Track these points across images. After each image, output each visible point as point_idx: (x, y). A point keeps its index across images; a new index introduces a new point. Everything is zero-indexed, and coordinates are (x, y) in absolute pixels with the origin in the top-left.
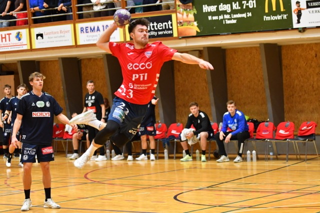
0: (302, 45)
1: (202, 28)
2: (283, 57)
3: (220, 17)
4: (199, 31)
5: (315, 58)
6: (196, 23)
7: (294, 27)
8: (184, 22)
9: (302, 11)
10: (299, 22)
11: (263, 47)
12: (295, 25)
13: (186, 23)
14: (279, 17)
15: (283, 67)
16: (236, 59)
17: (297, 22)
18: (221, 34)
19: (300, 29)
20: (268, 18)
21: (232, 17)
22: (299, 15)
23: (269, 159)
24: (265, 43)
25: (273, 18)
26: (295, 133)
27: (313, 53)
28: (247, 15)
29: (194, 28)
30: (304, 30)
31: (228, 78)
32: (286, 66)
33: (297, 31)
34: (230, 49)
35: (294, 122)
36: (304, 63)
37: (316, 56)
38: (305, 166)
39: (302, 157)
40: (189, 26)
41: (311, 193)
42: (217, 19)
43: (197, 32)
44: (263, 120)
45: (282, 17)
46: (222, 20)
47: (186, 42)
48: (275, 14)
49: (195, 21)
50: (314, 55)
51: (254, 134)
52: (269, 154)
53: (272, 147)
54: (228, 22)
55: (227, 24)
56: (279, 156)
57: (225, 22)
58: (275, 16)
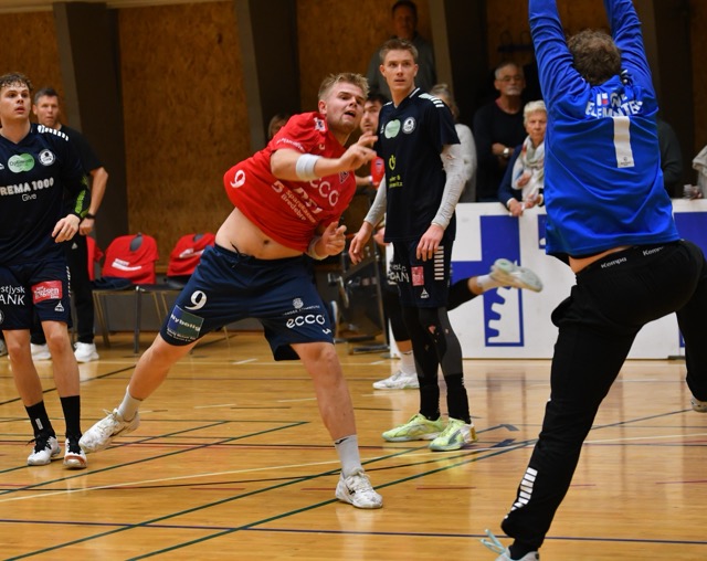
0: (179, 8)
2: (122, 45)
5: (217, 47)
11: (63, 14)
15: (124, 74)
26: (160, 269)
27: (212, 32)
32: (133, 71)
35: (156, 237)
37: (220, 41)
38: (189, 366)
41: (206, 445)
50: (214, 36)
56: (111, 338)
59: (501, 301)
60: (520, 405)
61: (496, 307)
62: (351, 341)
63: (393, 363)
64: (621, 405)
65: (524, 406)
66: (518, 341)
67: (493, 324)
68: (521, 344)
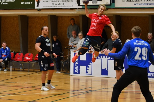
0: (39, 17)
2: (29, 22)
5: (44, 24)
7: (36, 8)
10: (38, 6)
11: (20, 17)
12: (36, 7)
16: (6, 22)
17: (37, 6)
19: (38, 9)
20: (23, 3)
21: (6, 1)
23: (20, 71)
24: (21, 15)
26: (33, 59)
27: (44, 21)
28: (13, 1)
30: (40, 10)
31: (1, 31)
32: (30, 27)
34: (3, 17)
35: (32, 54)
37: (45, 23)
38: (37, 75)
39: (36, 70)
44: (18, 52)
45: (30, 3)
50: (44, 22)
51: (14, 58)
52: (20, 68)
53: (22, 65)
54: (4, 4)
56: (24, 70)
57: (2, 3)
58: (26, 2)
59: (89, 67)
60: (91, 84)
61: (88, 68)
62: (64, 72)
63: (71, 76)
64: (107, 85)
65: (92, 84)
66: (91, 74)
67: (87, 71)
68: (92, 74)
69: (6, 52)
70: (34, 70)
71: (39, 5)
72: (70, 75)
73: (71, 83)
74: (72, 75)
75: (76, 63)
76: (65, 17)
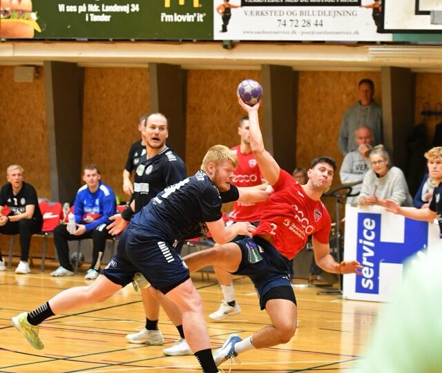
0: (226, 72)
1: (46, 25)
2: (188, 92)
3: (80, 7)
4: (39, 30)
6: (34, 16)
7: (216, 38)
8: (12, 10)
9: (233, 11)
10: (224, 29)
11: (154, 70)
12: (218, 35)
13: (15, 14)
14: (189, 18)
15: (188, 110)
16: (103, 88)
17: (221, 28)
18: (78, 39)
19: (225, 43)
20: (168, 18)
21: (103, 10)
22: (226, 17)
24: (159, 62)
25: (178, 18)
28: (130, 8)
29: (30, 25)
30: (230, 45)
31: (84, 123)
32: (194, 109)
33: (219, 46)
34: (92, 68)
36: (228, 104)
38: (217, 294)
40: (21, 20)
42: (75, 10)
43: (35, 31)
45: (196, 18)
46: (83, 14)
47: (14, 49)
48: (182, 11)
49: (33, 11)
54: (95, 18)
55: (93, 22)
57: (89, 17)
58: (181, 14)
62: (318, 286)
69: (101, 206)
70: (205, 275)
71: (228, 27)
72: (341, 298)
73: (344, 328)
74: (348, 298)
75: (366, 252)
76: (327, 73)
